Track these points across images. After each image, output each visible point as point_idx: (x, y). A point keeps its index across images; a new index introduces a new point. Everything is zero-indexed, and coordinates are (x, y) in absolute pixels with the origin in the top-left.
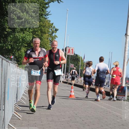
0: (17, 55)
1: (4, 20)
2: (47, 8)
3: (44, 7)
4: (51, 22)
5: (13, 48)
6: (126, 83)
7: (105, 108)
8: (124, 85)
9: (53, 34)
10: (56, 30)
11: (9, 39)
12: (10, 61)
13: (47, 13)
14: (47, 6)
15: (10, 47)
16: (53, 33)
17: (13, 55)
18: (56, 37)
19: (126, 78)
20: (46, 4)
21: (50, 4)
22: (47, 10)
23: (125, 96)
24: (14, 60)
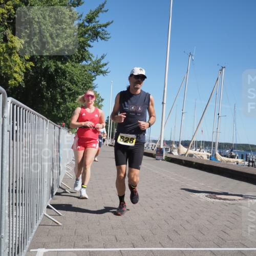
0: (68, 122)
1: (56, 91)
2: (93, 80)
3: (91, 80)
4: (97, 93)
5: (64, 116)
6: (164, 145)
7: (145, 167)
8: (162, 147)
9: (100, 104)
10: (102, 100)
11: (61, 108)
12: (61, 128)
13: (93, 85)
14: (94, 78)
15: (61, 116)
16: (99, 102)
17: (65, 122)
18: (102, 105)
19: (164, 141)
20: (93, 77)
21: (96, 77)
22: (94, 82)
23: (163, 156)
24: (66, 127)
